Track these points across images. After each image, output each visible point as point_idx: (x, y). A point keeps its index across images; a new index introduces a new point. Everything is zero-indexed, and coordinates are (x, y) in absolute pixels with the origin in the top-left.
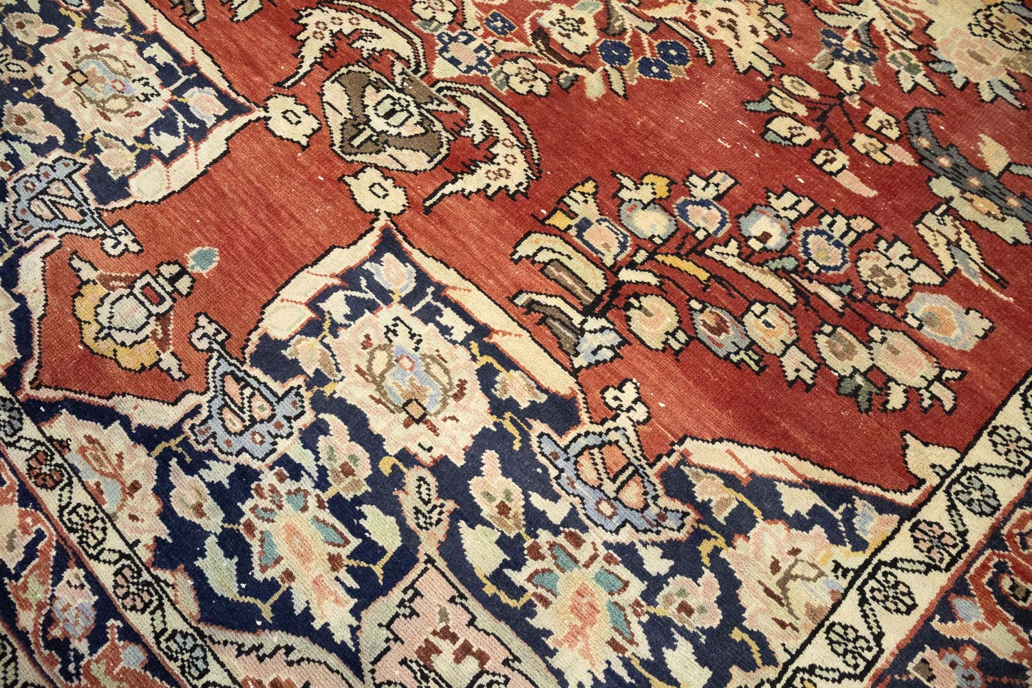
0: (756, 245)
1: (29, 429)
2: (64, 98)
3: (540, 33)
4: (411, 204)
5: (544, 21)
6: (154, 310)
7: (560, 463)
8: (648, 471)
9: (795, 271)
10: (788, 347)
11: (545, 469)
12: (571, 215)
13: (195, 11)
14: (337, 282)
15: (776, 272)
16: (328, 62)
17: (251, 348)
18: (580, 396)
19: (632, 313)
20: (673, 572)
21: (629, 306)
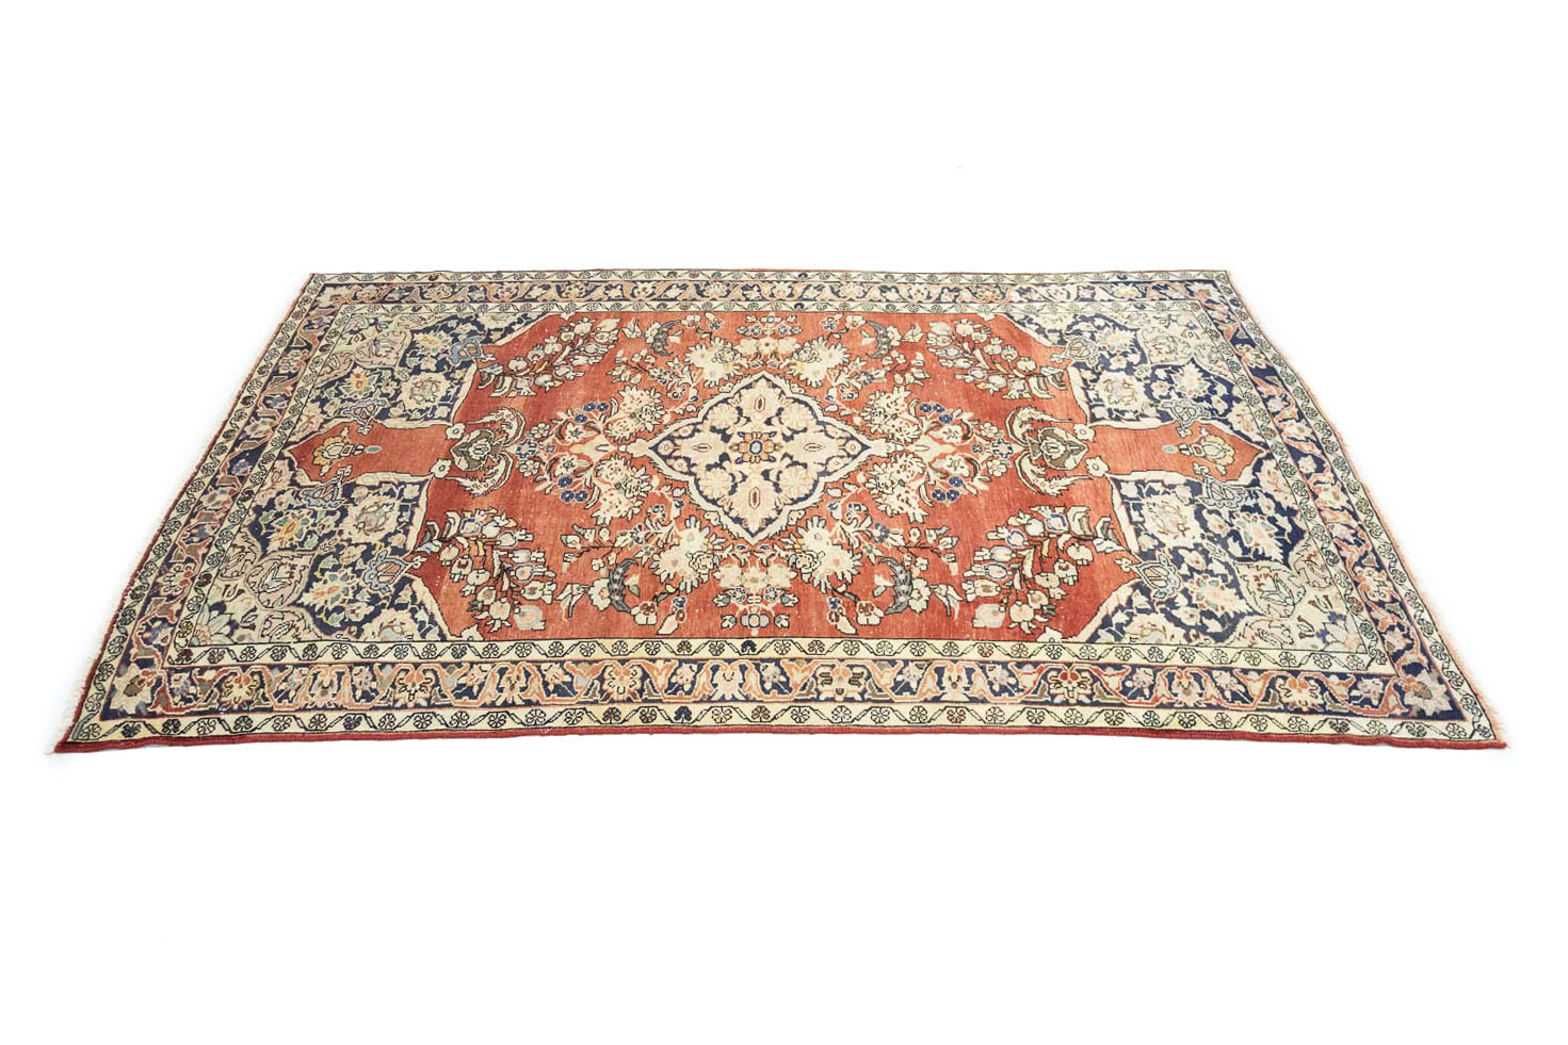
2: (1194, 525)
5: (959, 440)
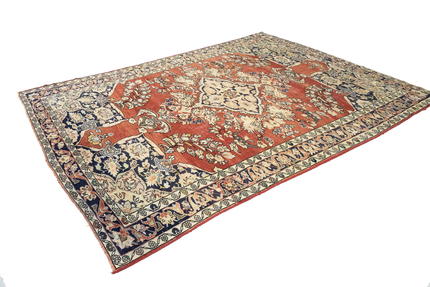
0: (201, 143)
1: (75, 149)
2: (97, 114)
3: (178, 116)
4: (147, 132)
6: (101, 139)
7: (157, 162)
8: (171, 165)
9: (207, 147)
10: (201, 155)
11: (155, 162)
12: (173, 136)
13: (122, 107)
14: (131, 139)
15: (203, 147)
16: (141, 116)
17: (114, 145)
18: (164, 156)
19: (177, 148)
20: (169, 175)
21: (177, 147)
